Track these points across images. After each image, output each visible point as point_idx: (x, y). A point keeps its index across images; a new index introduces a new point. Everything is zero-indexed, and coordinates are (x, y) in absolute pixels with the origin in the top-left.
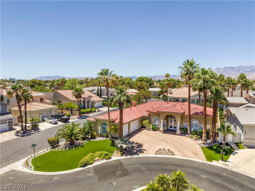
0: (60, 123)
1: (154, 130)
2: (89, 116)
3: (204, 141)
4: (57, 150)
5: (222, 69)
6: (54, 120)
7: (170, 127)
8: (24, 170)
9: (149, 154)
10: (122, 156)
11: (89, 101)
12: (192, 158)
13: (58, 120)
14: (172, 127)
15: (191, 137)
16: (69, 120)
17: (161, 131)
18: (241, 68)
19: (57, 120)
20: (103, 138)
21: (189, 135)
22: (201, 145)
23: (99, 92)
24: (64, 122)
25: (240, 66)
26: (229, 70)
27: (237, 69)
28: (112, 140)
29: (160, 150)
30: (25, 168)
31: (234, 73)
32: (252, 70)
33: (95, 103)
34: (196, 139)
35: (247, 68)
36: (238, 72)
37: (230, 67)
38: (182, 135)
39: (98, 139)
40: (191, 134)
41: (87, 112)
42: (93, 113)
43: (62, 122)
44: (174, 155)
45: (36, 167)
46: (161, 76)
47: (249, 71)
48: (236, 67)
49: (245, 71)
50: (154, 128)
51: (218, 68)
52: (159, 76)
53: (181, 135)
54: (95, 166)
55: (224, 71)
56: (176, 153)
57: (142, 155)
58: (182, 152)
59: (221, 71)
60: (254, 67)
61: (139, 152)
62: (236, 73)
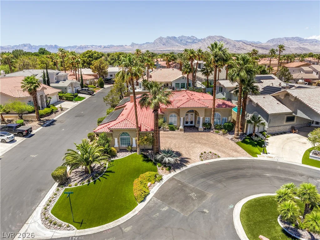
0: (19, 140)
1: (172, 129)
2: (55, 119)
3: (236, 135)
4: (75, 186)
5: (165, 39)
6: (8, 137)
7: (186, 123)
8: (59, 234)
9: (195, 162)
10: (170, 172)
11: (43, 95)
12: (237, 156)
13: (15, 135)
14: (188, 123)
15: (217, 133)
16: (31, 131)
17: (181, 130)
18: (183, 38)
19: (12, 135)
20: (127, 153)
21: (214, 130)
22: (233, 141)
23: (46, 79)
24: (24, 136)
25: (183, 36)
26: (172, 41)
28: (141, 154)
29: (202, 154)
30: (58, 231)
31: (177, 44)
32: (193, 41)
33: (50, 98)
34: (224, 134)
35: (188, 39)
36: (180, 43)
37: (173, 37)
38: (206, 132)
39: (121, 156)
40: (216, 129)
41: (46, 114)
42: (55, 113)
43: (20, 136)
44: (219, 157)
45: (77, 224)
46: (94, 46)
47: (190, 42)
48: (178, 38)
49: (187, 42)
50: (173, 127)
51: (161, 37)
52: (92, 46)
53: (204, 132)
54: (156, 195)
55: (167, 42)
56: (220, 154)
57: (189, 166)
58: (224, 152)
59: (164, 41)
60: (195, 38)
61: (183, 162)
62: (179, 44)
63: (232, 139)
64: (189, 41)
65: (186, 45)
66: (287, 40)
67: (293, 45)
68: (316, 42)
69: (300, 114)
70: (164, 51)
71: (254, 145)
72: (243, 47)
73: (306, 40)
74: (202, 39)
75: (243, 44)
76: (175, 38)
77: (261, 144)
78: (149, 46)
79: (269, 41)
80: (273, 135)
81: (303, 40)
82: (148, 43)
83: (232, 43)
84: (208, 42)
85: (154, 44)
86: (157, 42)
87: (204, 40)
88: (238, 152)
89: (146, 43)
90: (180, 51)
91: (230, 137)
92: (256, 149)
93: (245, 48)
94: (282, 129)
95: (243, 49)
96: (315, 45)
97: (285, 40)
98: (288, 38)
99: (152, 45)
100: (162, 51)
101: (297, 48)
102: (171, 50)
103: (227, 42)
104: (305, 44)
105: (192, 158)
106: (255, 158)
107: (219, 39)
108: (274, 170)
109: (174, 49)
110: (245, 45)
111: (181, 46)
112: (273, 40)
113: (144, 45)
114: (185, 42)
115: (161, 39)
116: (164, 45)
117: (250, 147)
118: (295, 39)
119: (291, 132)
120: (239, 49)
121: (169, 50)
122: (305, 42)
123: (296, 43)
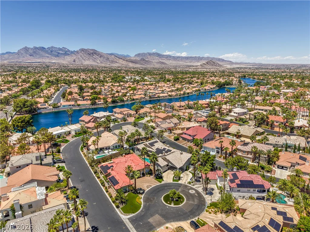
2: (72, 186)
3: (154, 176)
5: (32, 49)
10: (142, 195)
18: (53, 49)
21: (146, 175)
25: (52, 47)
26: (40, 52)
27: (49, 50)
28: (131, 192)
29: (147, 187)
31: (47, 55)
32: (66, 53)
34: (150, 176)
35: (59, 50)
36: (51, 54)
37: (41, 47)
47: (62, 54)
48: (47, 48)
49: (59, 53)
51: (26, 47)
53: (143, 177)
54: (143, 202)
55: (34, 52)
56: (152, 185)
57: (146, 191)
58: (152, 184)
59: (31, 51)
60: (67, 50)
61: (144, 191)
62: (50, 56)
63: (153, 178)
64: (61, 52)
65: (58, 56)
66: (150, 55)
67: (155, 59)
68: (170, 57)
69: (170, 164)
70: (33, 62)
71: (160, 179)
72: (115, 60)
73: (163, 55)
74: (74, 51)
75: (115, 57)
76: (43, 48)
77: (161, 178)
78: (11, 57)
79: (136, 55)
80: (164, 172)
81: (161, 55)
82: (10, 53)
83: (105, 56)
84: (82, 55)
85: (19, 54)
86: (22, 52)
87: (77, 52)
88: (156, 183)
89: (7, 53)
90: (52, 63)
91: (152, 177)
92: (161, 180)
93: (118, 61)
94: (166, 169)
95: (116, 62)
96: (170, 59)
97: (148, 55)
98: (150, 53)
99: (16, 56)
100: (30, 62)
101: (158, 62)
102: (42, 62)
103: (100, 56)
104: (163, 58)
105: (145, 189)
106: (161, 183)
107: (92, 52)
108: (166, 186)
109: (44, 60)
110: (117, 58)
111: (52, 57)
112: (139, 54)
113: (5, 56)
114: (57, 54)
115: (26, 49)
116: (31, 56)
117: (159, 180)
118: (155, 54)
119: (168, 170)
120: (112, 62)
121: (39, 62)
122: (162, 57)
123: (157, 58)
